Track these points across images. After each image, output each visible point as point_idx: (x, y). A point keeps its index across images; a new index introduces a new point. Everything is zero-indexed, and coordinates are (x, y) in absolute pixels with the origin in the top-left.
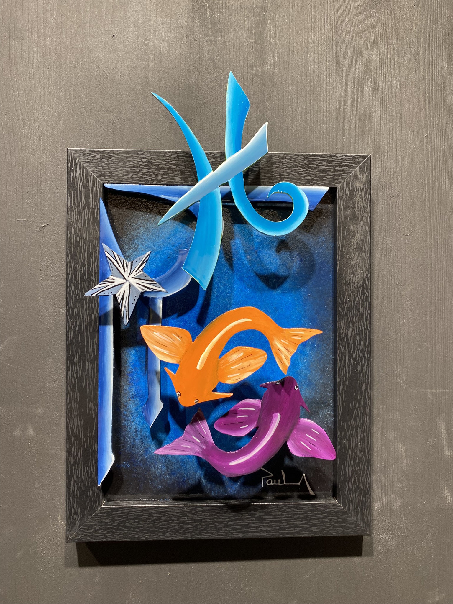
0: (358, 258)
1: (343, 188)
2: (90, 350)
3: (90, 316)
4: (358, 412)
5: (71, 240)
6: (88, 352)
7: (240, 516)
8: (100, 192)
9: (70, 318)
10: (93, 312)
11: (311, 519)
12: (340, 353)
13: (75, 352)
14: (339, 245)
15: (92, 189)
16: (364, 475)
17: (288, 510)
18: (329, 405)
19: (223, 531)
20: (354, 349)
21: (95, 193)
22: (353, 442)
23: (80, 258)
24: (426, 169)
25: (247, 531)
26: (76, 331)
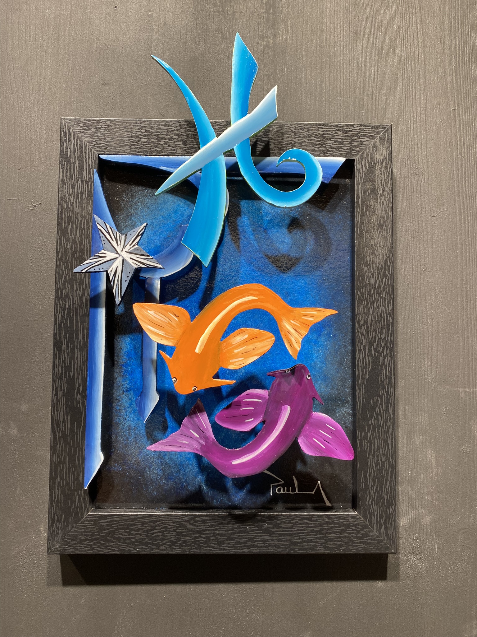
0: (378, 237)
1: (362, 160)
2: (80, 336)
3: (81, 298)
4: (380, 409)
5: (62, 215)
6: (77, 338)
7: (245, 528)
8: (95, 163)
9: (59, 300)
10: (84, 294)
11: (327, 533)
12: (359, 343)
13: (62, 338)
14: (358, 222)
15: (86, 160)
16: (388, 482)
17: (300, 522)
18: (347, 402)
19: (225, 545)
20: (375, 337)
21: (89, 165)
22: (374, 445)
23: (71, 235)
24: (454, 145)
25: (253, 545)
26: (64, 314)
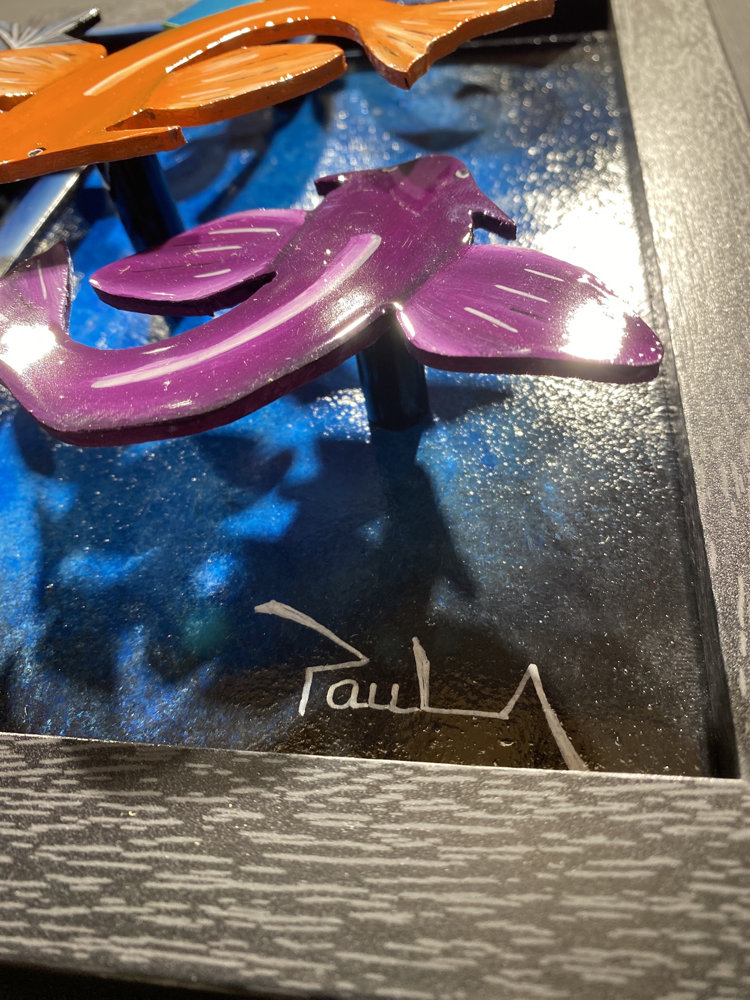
7: (117, 813)
